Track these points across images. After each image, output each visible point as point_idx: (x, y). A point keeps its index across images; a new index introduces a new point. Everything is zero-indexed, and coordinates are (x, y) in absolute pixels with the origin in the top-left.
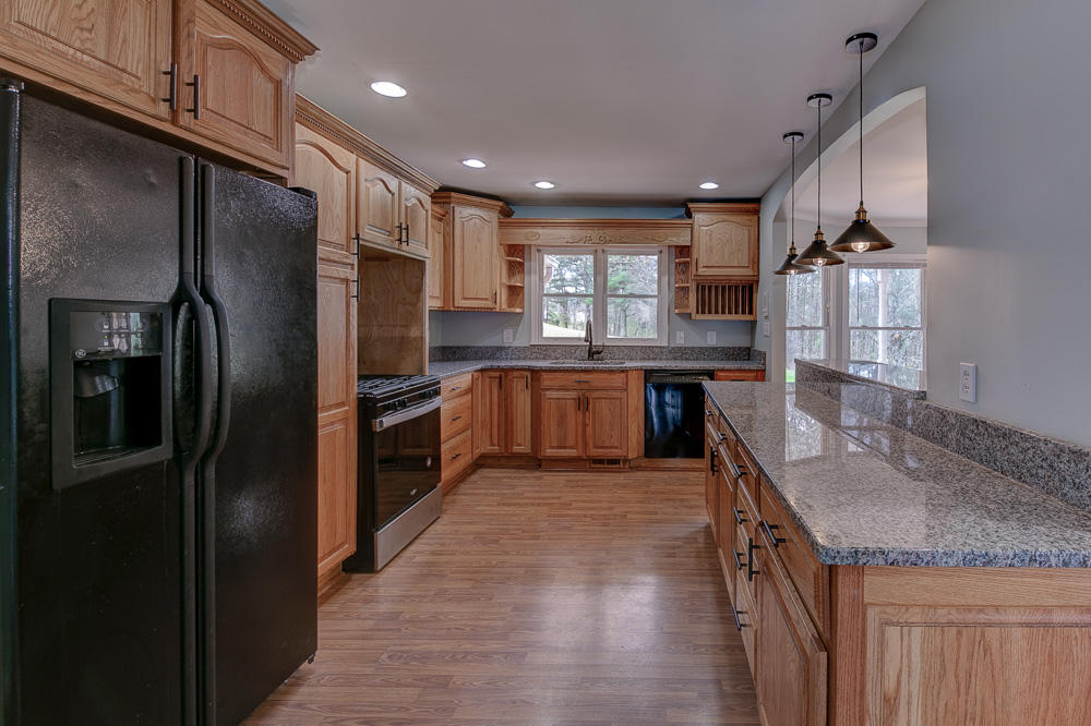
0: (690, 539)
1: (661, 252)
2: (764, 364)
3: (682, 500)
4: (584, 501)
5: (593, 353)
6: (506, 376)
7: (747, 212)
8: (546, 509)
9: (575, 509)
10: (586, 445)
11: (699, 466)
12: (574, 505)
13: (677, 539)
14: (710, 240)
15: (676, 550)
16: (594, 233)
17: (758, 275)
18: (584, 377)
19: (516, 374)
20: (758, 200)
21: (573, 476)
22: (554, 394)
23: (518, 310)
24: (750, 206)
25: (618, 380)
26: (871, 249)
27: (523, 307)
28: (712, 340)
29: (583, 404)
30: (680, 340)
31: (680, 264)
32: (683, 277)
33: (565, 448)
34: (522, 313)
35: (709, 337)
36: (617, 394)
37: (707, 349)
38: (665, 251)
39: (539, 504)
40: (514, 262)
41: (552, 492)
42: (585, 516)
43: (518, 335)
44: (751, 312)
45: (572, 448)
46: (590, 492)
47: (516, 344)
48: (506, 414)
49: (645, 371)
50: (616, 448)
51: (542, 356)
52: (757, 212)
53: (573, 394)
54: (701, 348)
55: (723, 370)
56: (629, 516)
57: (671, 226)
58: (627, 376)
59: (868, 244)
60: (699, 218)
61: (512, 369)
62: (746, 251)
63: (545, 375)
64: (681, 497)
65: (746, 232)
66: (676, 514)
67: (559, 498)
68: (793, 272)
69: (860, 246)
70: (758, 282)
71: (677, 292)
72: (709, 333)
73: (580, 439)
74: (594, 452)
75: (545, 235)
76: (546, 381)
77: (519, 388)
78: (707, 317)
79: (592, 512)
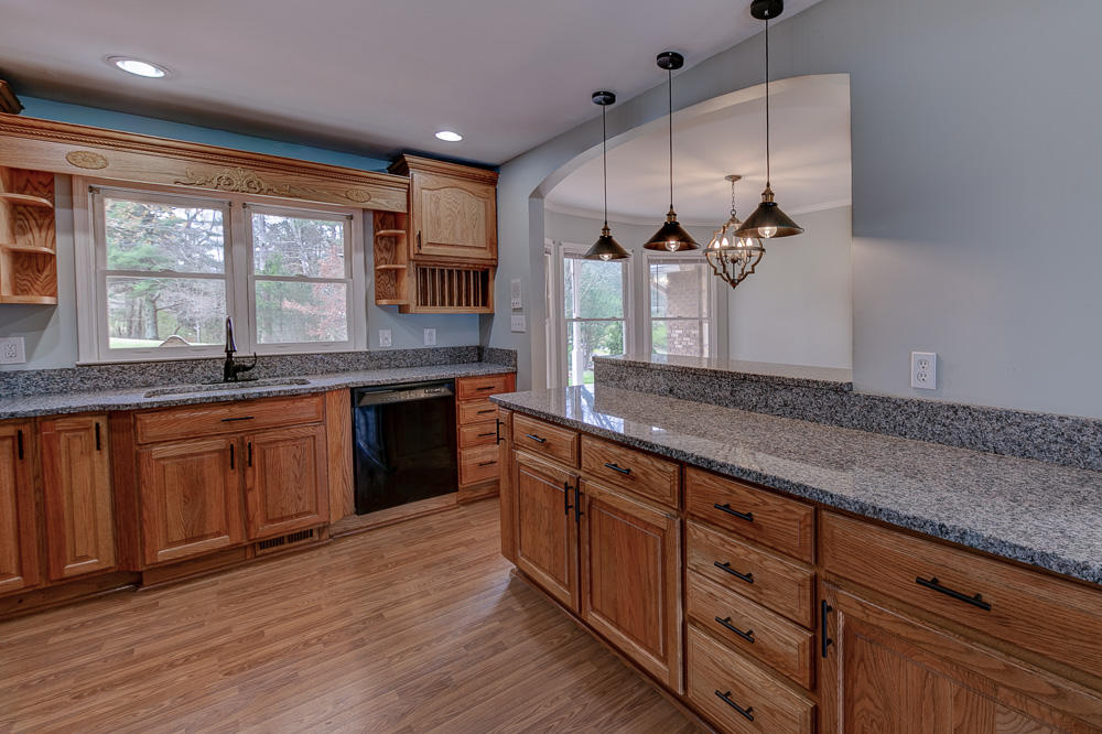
0: (502, 612)
1: (351, 218)
2: (516, 366)
3: (448, 560)
4: (284, 619)
5: (233, 369)
6: (37, 432)
7: (482, 180)
8: (213, 660)
9: (277, 638)
10: (248, 522)
11: (436, 506)
12: (268, 632)
13: (486, 620)
14: (437, 208)
15: (499, 638)
16: (239, 175)
17: (496, 260)
18: (238, 411)
19: (61, 424)
20: (494, 169)
21: (224, 581)
22: (172, 450)
23: (47, 300)
24: (486, 174)
25: (308, 409)
26: (779, 235)
27: (54, 294)
28: (430, 339)
29: (239, 457)
30: (386, 341)
31: (382, 237)
32: (386, 255)
33: (202, 537)
34: (55, 306)
35: (426, 337)
36: (304, 431)
37: (425, 351)
38: (359, 216)
39: (187, 660)
40: (25, 205)
41: (201, 625)
42: (306, 644)
43: (39, 349)
44: (485, 303)
45: (219, 534)
46: (285, 598)
47: (33, 366)
48: (42, 506)
49: (352, 390)
50: (309, 513)
51: (110, 383)
52: (494, 182)
53: (219, 443)
54: (416, 351)
55: (467, 377)
56: (387, 615)
57: (376, 182)
58: (324, 403)
59: (775, 228)
60: (418, 178)
61: (56, 416)
62: (482, 228)
63: (148, 419)
64: (444, 555)
65: (482, 204)
66: (455, 584)
67: (226, 631)
68: (606, 256)
69: (768, 231)
70: (496, 267)
71: (378, 277)
72: (427, 331)
73: (235, 514)
74: (264, 530)
75: (119, 163)
76: (151, 427)
77: (77, 449)
78: (429, 309)
79: (314, 633)
